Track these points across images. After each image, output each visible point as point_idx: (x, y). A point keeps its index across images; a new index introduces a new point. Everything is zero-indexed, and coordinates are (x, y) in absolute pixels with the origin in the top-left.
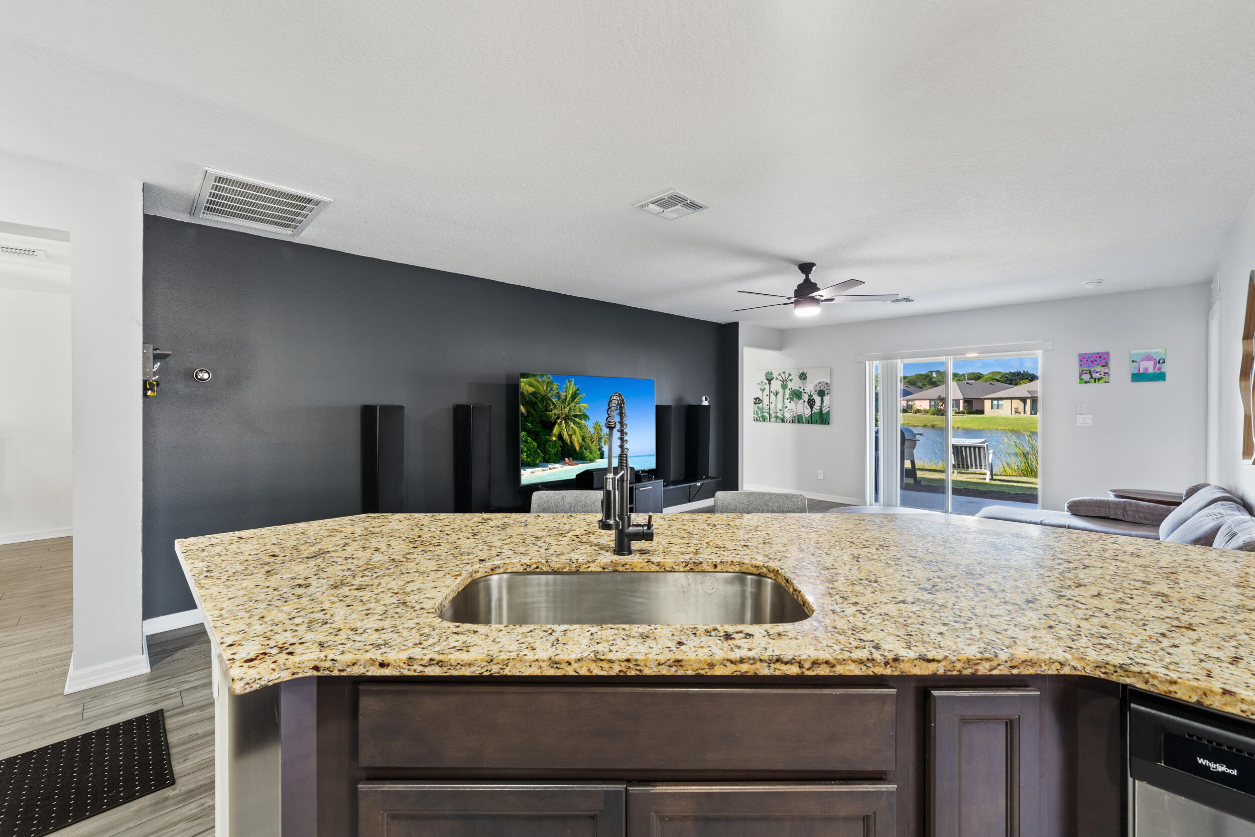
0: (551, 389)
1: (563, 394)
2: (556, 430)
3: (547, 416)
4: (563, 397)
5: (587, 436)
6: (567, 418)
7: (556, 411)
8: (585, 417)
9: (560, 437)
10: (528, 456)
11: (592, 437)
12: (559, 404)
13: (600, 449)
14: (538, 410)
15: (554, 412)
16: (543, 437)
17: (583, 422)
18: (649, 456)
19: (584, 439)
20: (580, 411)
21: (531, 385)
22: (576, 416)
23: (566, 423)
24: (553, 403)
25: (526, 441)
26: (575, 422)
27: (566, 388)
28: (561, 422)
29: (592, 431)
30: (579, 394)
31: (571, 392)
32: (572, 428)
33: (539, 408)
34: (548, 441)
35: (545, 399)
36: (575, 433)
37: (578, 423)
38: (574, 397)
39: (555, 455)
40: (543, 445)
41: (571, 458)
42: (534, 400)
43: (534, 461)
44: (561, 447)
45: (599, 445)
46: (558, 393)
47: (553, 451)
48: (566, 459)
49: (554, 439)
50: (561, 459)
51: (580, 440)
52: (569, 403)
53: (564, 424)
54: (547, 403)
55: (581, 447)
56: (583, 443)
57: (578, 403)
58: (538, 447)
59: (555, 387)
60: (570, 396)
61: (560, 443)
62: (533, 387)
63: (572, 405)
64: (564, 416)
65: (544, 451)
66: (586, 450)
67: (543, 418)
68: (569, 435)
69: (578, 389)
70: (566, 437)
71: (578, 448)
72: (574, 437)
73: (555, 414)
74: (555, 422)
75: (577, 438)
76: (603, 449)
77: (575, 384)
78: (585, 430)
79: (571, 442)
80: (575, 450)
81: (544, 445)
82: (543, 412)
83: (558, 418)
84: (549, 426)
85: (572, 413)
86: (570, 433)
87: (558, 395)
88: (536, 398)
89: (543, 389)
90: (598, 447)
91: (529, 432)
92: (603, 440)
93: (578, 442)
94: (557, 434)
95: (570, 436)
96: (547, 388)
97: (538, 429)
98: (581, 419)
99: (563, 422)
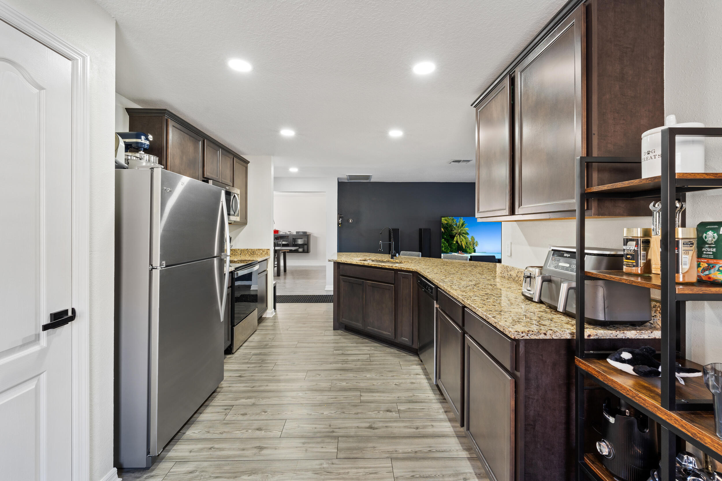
0: (454, 222)
1: (458, 224)
2: (455, 239)
3: (452, 233)
4: (458, 225)
5: (468, 242)
6: (460, 234)
7: (455, 231)
8: (467, 234)
9: (457, 242)
10: (445, 249)
11: (470, 243)
12: (457, 228)
13: (474, 248)
14: (448, 230)
15: (454, 231)
16: (450, 242)
17: (466, 236)
18: (498, 253)
19: (467, 243)
20: (465, 231)
21: (446, 220)
22: (463, 233)
23: (459, 236)
24: (454, 228)
25: (444, 243)
26: (463, 236)
27: (459, 221)
28: (457, 236)
29: (470, 240)
30: (465, 224)
31: (461, 223)
32: (462, 238)
33: (449, 229)
34: (452, 243)
35: (451, 226)
36: (463, 241)
37: (464, 236)
38: (463, 225)
39: (455, 249)
40: (450, 245)
41: (461, 251)
42: (447, 226)
43: (447, 251)
44: (457, 246)
45: (473, 246)
46: (456, 223)
47: (454, 248)
48: (459, 251)
49: (455, 242)
50: (457, 251)
51: (465, 244)
52: (461, 228)
53: (458, 237)
54: (452, 228)
55: (465, 247)
56: (466, 245)
57: (464, 227)
58: (448, 246)
59: (455, 221)
60: (461, 225)
61: (457, 244)
62: (447, 221)
63: (462, 228)
64: (458, 233)
65: (451, 247)
66: (468, 248)
67: (450, 234)
68: (460, 241)
69: (464, 222)
70: (459, 242)
71: (464, 247)
72: (462, 242)
73: (455, 232)
74: (455, 236)
75: (464, 243)
76: (475, 248)
77: (463, 220)
78: (467, 239)
79: (461, 244)
80: (463, 248)
81: (451, 245)
82: (450, 231)
83: (456, 234)
84: (453, 237)
85: (462, 232)
86: (461, 240)
87: (456, 224)
88: (448, 226)
89: (450, 222)
90: (473, 247)
91: (445, 239)
92: (475, 245)
93: (464, 244)
94: (456, 240)
95: (461, 242)
96: (452, 222)
97: (448, 238)
98: (465, 235)
99: (458, 236)
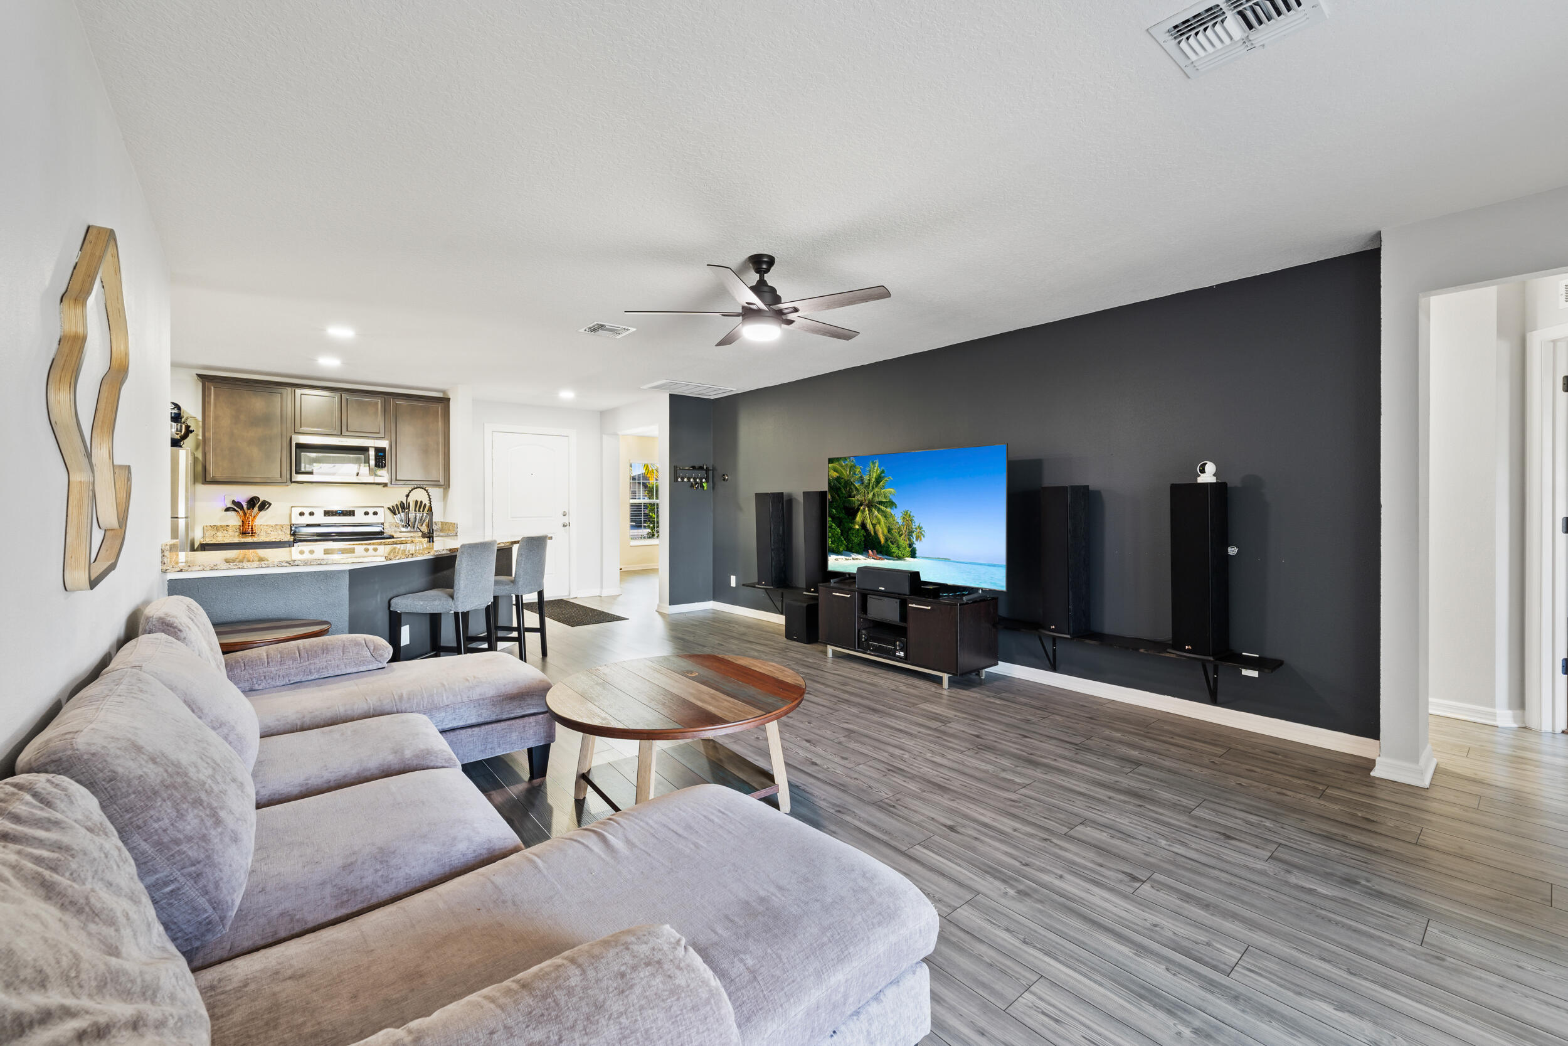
0: (855, 474)
1: (866, 478)
2: (859, 518)
3: (850, 502)
4: (866, 481)
5: (893, 527)
6: (870, 505)
7: (859, 497)
8: (891, 504)
9: (863, 525)
10: (833, 542)
11: (900, 530)
12: (862, 489)
13: (910, 545)
14: (841, 495)
15: (856, 498)
16: (846, 524)
17: (888, 510)
19: (890, 530)
20: (885, 497)
21: (835, 470)
22: (880, 503)
23: (870, 511)
24: (856, 488)
25: (831, 527)
26: (879, 510)
27: (870, 471)
28: (864, 509)
29: (900, 521)
30: (884, 477)
31: (875, 475)
32: (876, 516)
33: (842, 493)
34: (851, 529)
35: (848, 484)
36: (879, 523)
37: (883, 511)
38: (878, 480)
39: (858, 544)
40: (846, 532)
41: (875, 551)
42: (838, 485)
43: (838, 548)
44: (864, 536)
45: (910, 540)
46: (861, 477)
47: (856, 540)
48: (870, 551)
49: (857, 527)
50: (864, 550)
51: (886, 532)
52: (873, 488)
53: (867, 512)
54: (850, 488)
55: (886, 540)
56: (889, 535)
57: (883, 487)
58: (842, 534)
59: (858, 471)
60: (873, 480)
61: (863, 531)
62: (837, 472)
63: (876, 490)
64: (867, 502)
65: (848, 539)
66: (893, 544)
67: (847, 505)
68: (872, 524)
69: (883, 472)
70: (869, 526)
71: (882, 540)
72: (878, 527)
73: (858, 500)
74: (858, 509)
75: (882, 529)
76: (914, 546)
77: (880, 466)
78: (891, 519)
79: (875, 533)
80: (880, 542)
81: (848, 532)
82: (846, 498)
83: (861, 505)
84: (852, 512)
85: (877, 499)
86: (874, 522)
87: (861, 480)
88: (840, 484)
89: (846, 473)
90: (908, 542)
91: (833, 517)
92: (914, 535)
93: (883, 533)
94: (860, 522)
95: (874, 526)
96: (850, 473)
97: (841, 515)
98: (886, 507)
99: (867, 509)
